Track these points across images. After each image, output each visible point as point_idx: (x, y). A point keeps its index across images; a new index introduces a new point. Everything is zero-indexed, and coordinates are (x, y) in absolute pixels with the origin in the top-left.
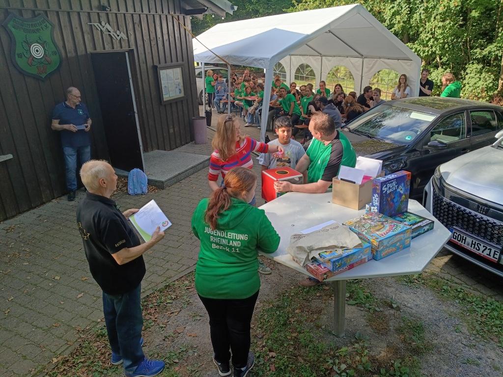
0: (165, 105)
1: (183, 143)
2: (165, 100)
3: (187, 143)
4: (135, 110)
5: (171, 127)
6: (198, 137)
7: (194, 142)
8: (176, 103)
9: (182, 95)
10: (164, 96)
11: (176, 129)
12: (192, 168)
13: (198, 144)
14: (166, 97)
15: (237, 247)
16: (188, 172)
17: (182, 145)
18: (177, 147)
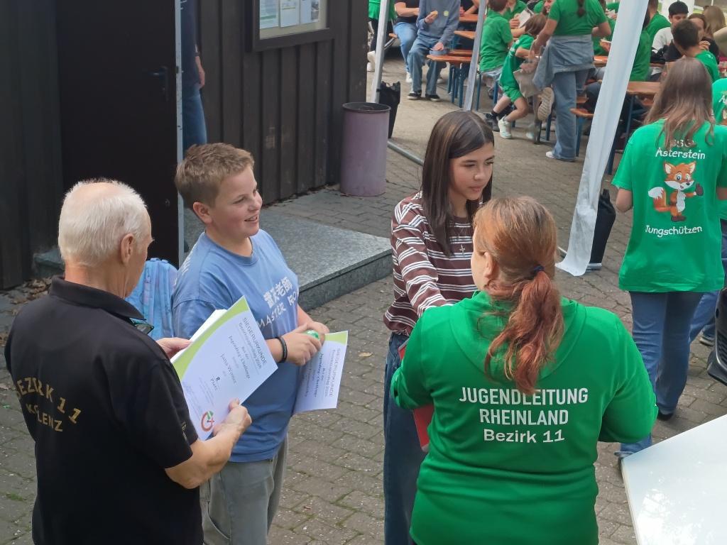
0: (261, 54)
1: (302, 187)
2: (263, 35)
3: (314, 189)
4: (179, 63)
5: (272, 128)
6: (356, 173)
7: (335, 187)
8: (297, 49)
9: (319, 24)
10: (263, 25)
11: (287, 137)
12: (340, 274)
13: (352, 195)
14: (268, 26)
15: (559, 427)
16: (323, 287)
17: (299, 195)
18: (280, 201)
